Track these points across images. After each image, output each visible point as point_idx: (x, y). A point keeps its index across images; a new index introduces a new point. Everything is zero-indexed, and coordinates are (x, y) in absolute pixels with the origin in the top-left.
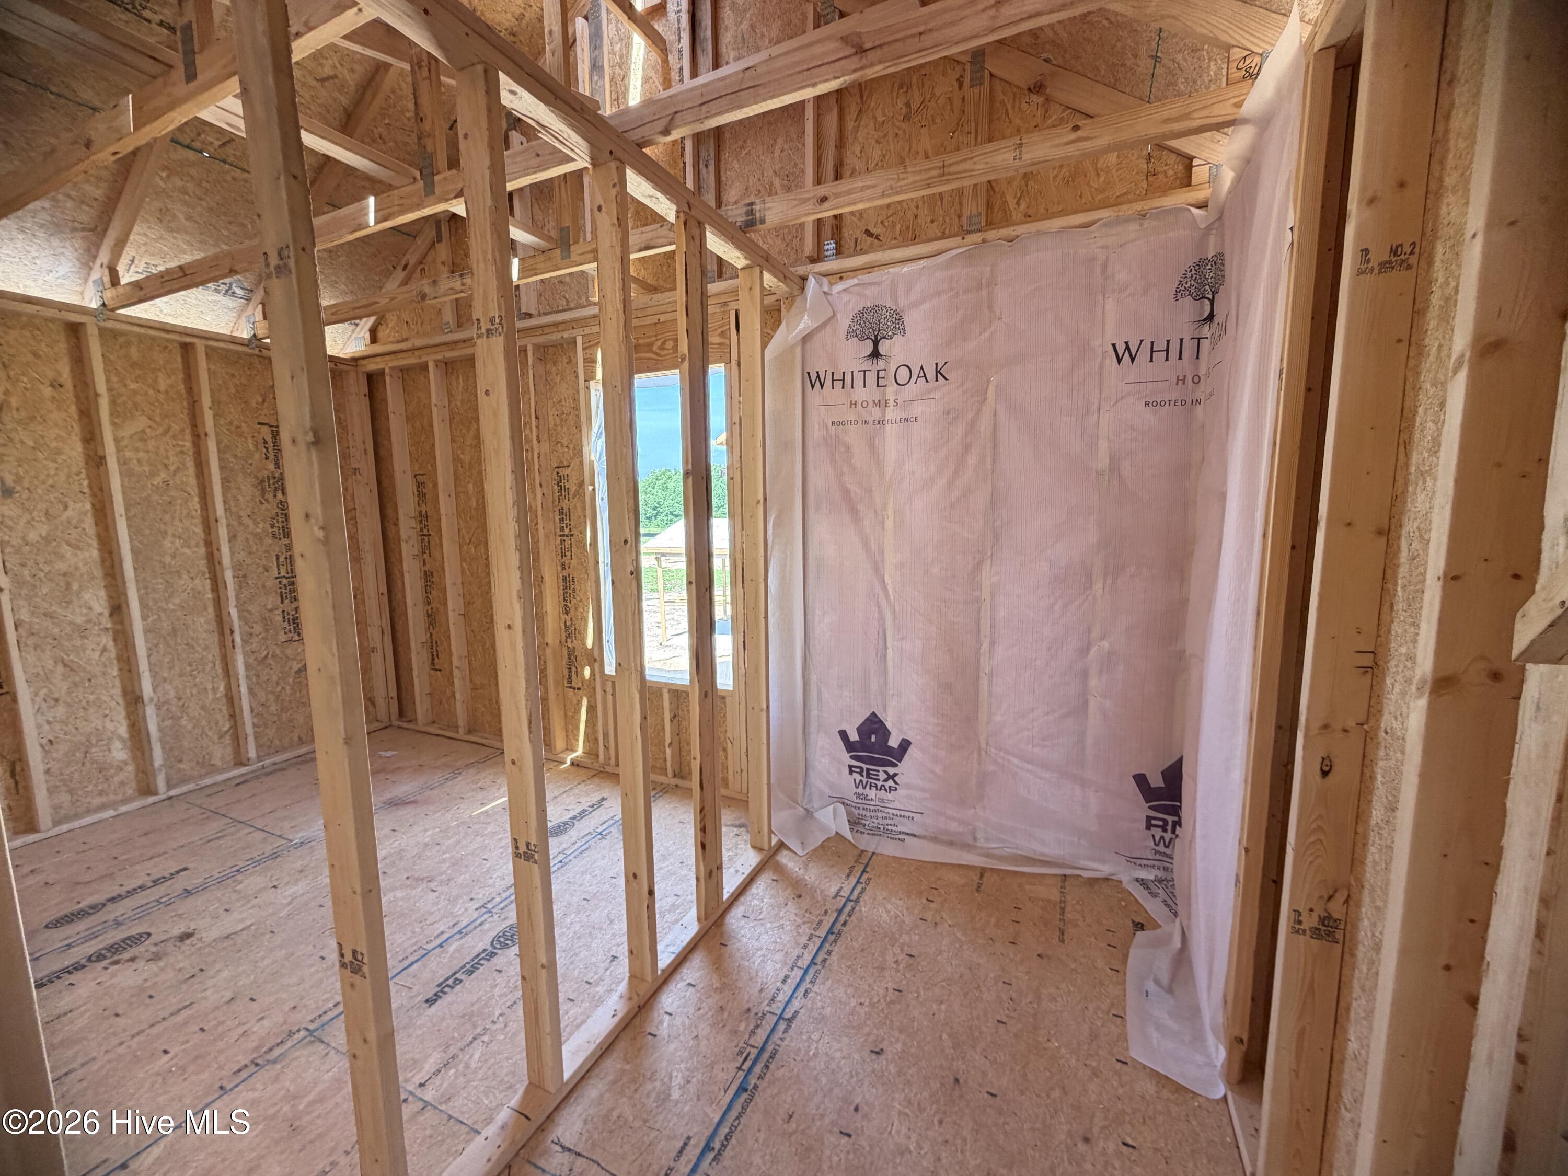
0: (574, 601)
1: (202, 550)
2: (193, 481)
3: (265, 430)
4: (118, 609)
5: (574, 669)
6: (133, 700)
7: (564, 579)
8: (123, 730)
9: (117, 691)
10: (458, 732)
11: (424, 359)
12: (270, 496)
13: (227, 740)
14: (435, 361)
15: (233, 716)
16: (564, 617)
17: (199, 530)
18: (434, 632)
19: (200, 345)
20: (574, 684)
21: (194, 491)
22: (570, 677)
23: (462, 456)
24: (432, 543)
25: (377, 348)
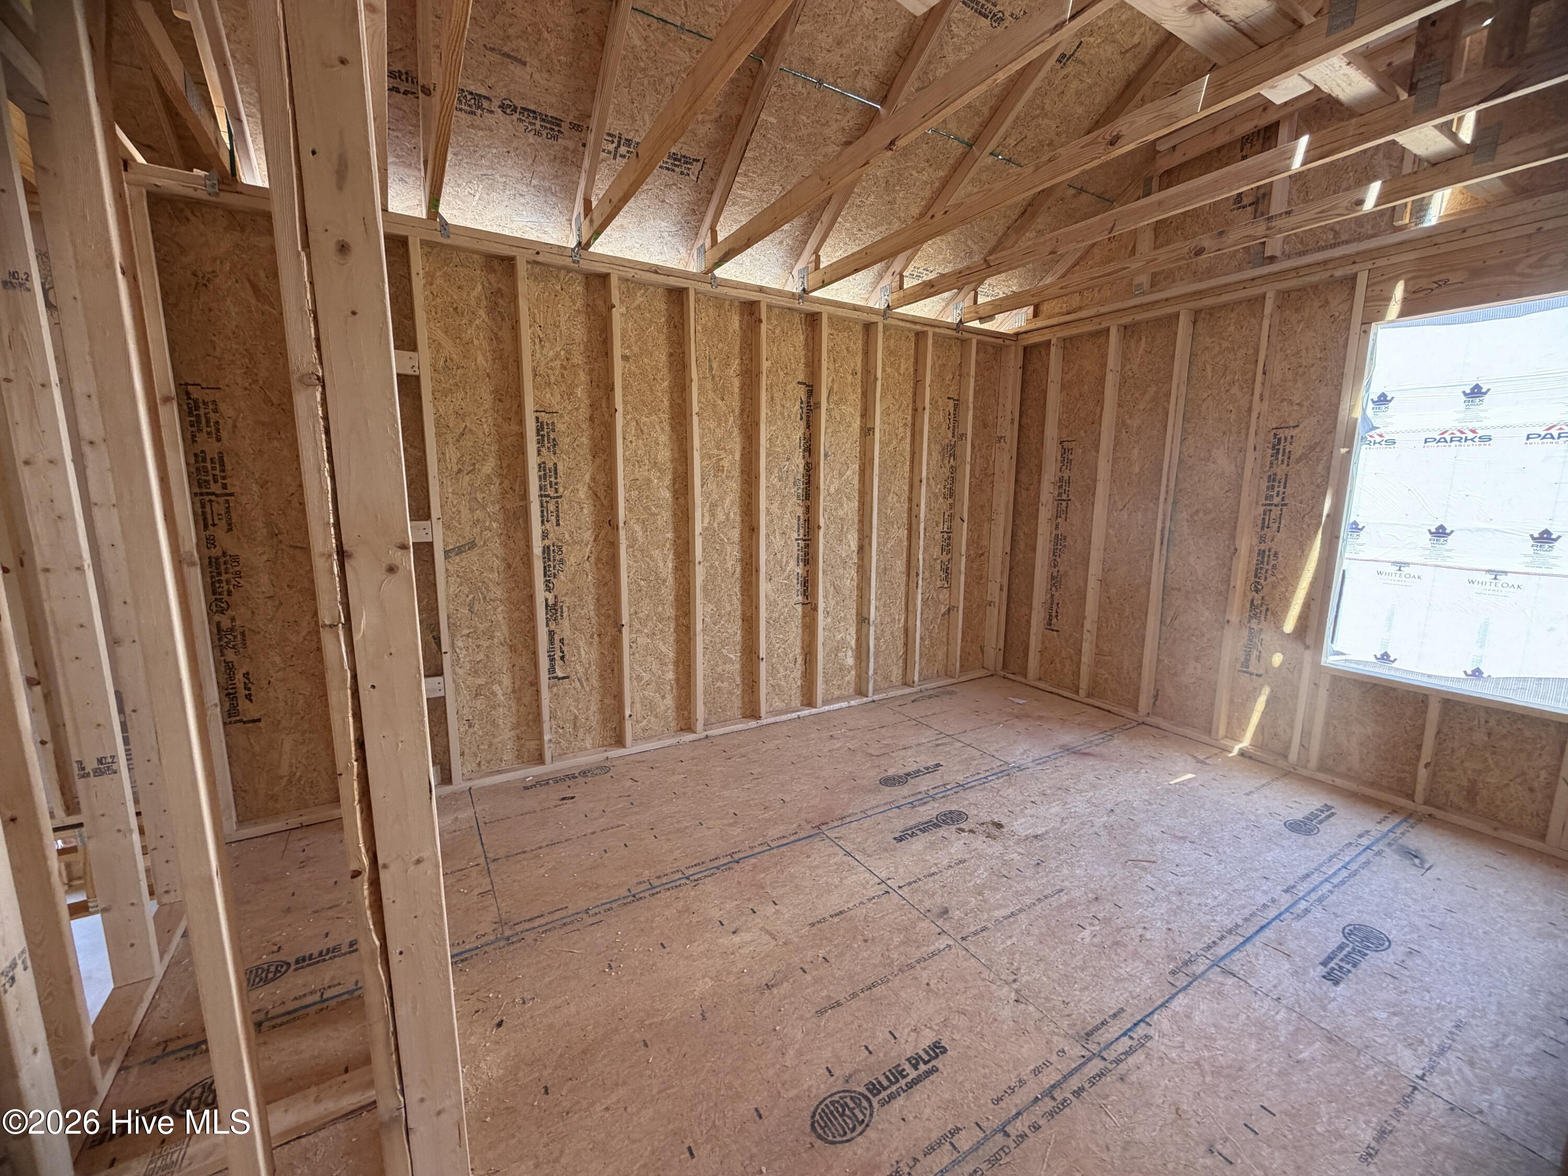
0: (1271, 579)
1: (906, 506)
2: (908, 446)
3: (951, 403)
4: (862, 549)
5: (1255, 653)
6: (863, 620)
7: (1262, 553)
8: (853, 643)
9: (854, 612)
10: (1077, 693)
11: (1104, 325)
12: (946, 462)
13: (901, 662)
14: (1119, 326)
15: (906, 644)
16: (1251, 595)
17: (906, 488)
18: (1057, 595)
19: (930, 331)
20: (1251, 669)
21: (908, 456)
22: (1247, 660)
23: (1129, 421)
24: (1071, 507)
25: (1039, 323)
